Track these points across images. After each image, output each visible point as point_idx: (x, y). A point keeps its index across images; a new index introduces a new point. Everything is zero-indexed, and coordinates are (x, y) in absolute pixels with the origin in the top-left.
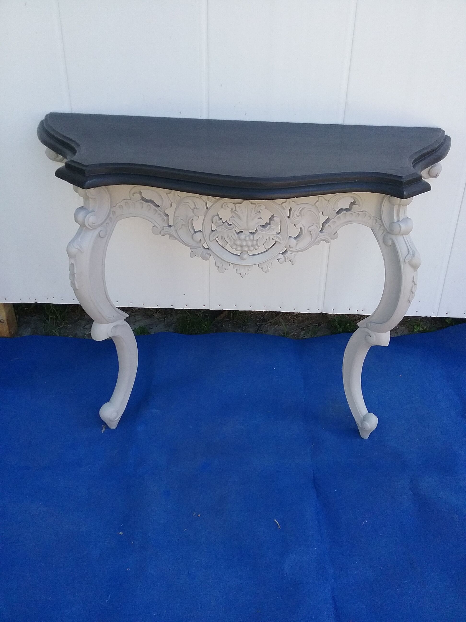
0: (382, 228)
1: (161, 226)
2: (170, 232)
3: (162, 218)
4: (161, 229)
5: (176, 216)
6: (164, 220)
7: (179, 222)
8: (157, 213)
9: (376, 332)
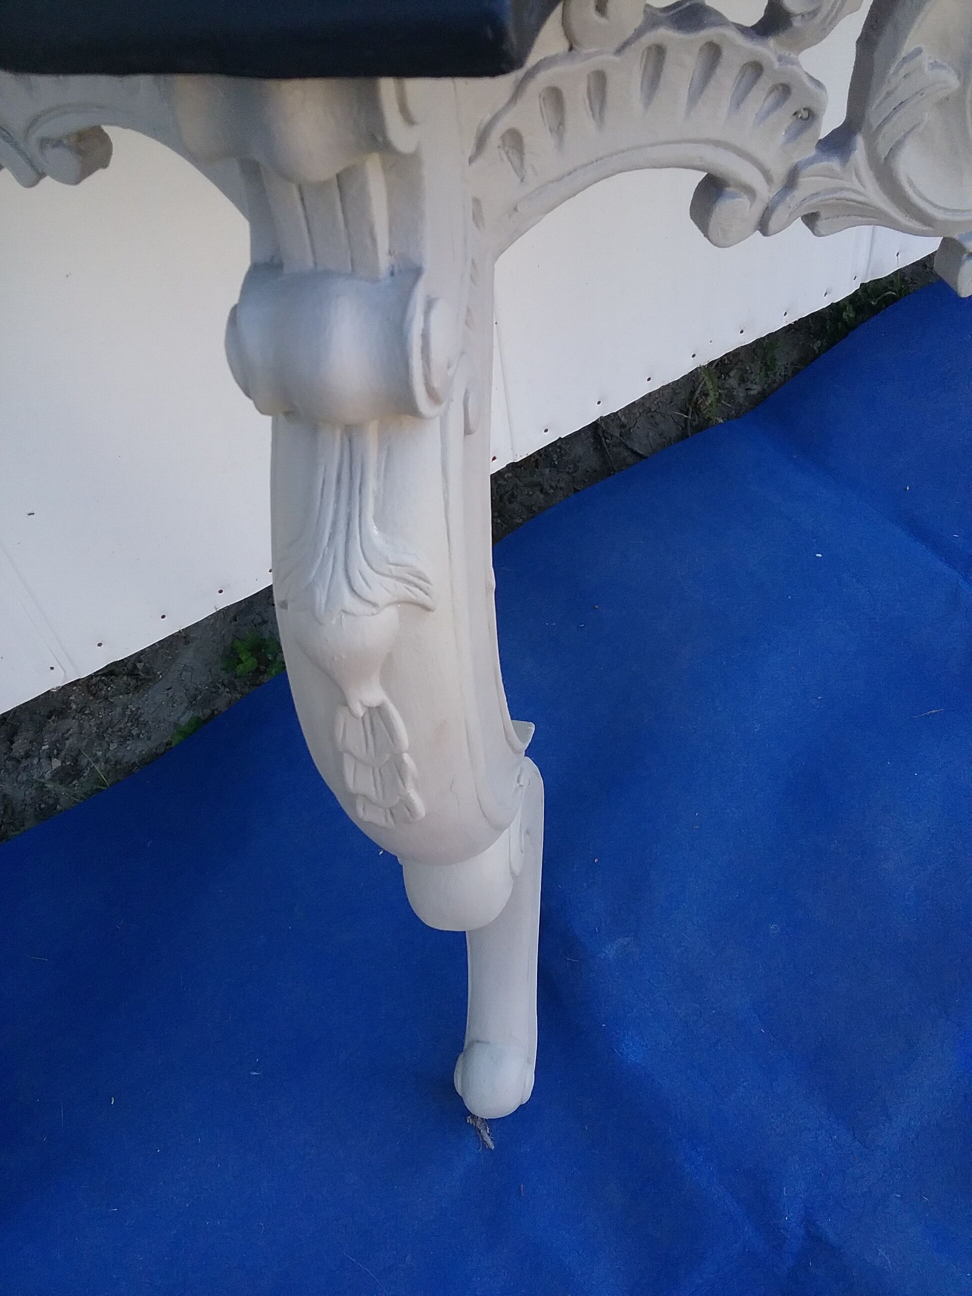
1: (779, 171)
2: (847, 185)
3: (791, 106)
4: (776, 189)
5: (903, 54)
6: (808, 117)
7: (920, 92)
8: (765, 83)
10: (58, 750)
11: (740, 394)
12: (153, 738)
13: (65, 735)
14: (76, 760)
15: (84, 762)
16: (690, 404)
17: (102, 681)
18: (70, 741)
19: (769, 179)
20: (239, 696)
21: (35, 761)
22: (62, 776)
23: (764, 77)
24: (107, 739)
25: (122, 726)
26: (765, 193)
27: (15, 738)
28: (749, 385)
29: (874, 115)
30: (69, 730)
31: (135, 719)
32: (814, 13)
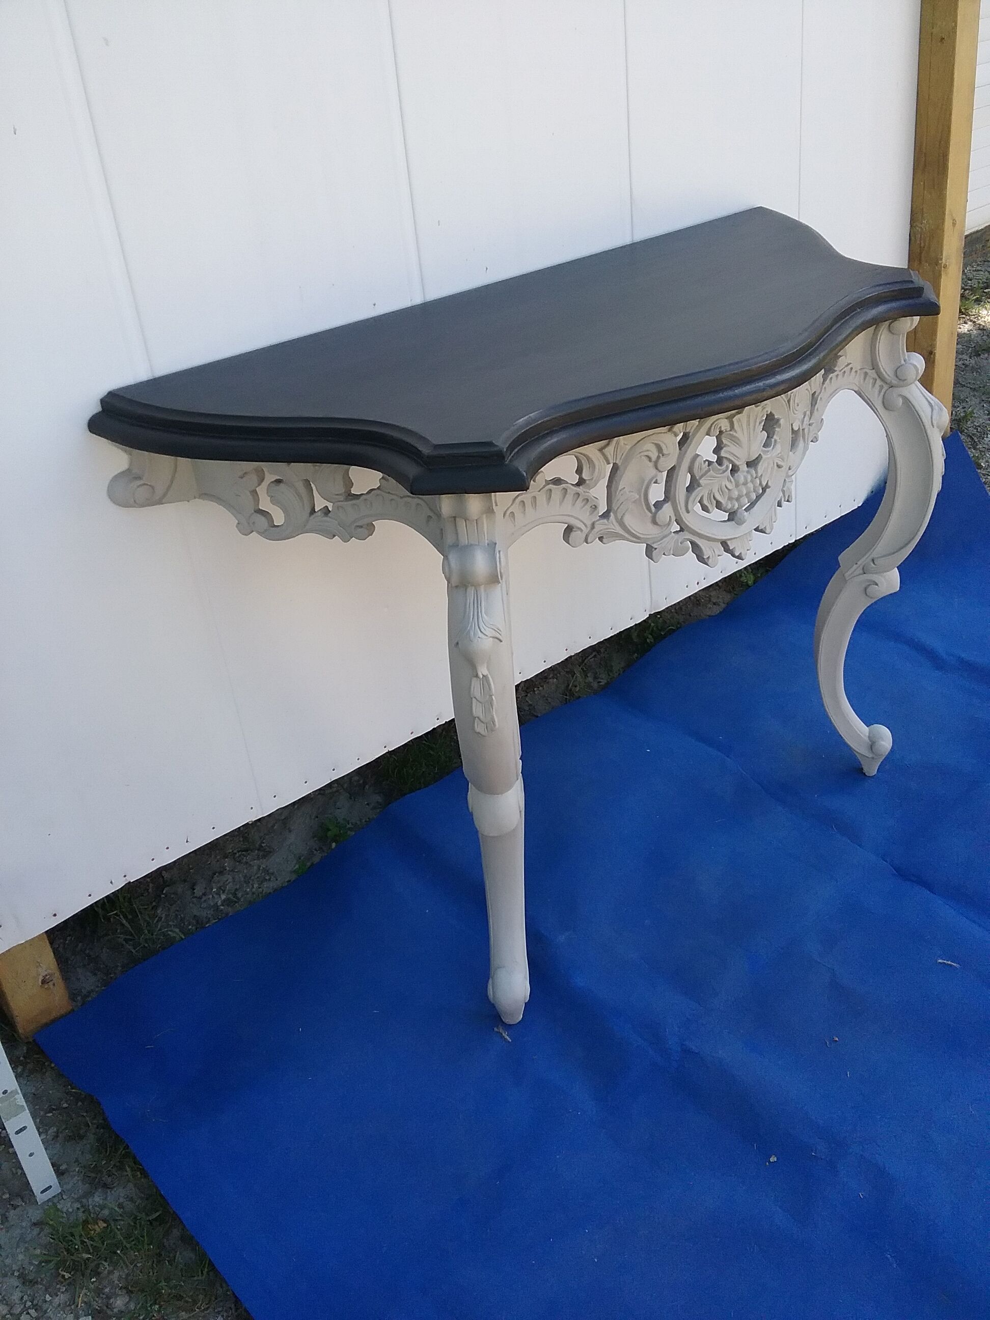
0: (879, 382)
1: (589, 523)
2: (609, 527)
3: (589, 505)
4: (589, 529)
5: (620, 489)
6: (595, 507)
7: (627, 499)
8: (581, 499)
9: (886, 572)
11: (595, 685)
12: (279, 879)
14: (234, 894)
15: (239, 895)
16: (567, 691)
17: (243, 854)
18: (229, 885)
19: (586, 526)
20: (326, 854)
22: (227, 902)
23: (580, 497)
24: (251, 883)
25: (259, 875)
26: (586, 531)
27: (195, 887)
28: (600, 680)
29: (615, 507)
30: (227, 880)
31: (266, 871)
32: (592, 479)
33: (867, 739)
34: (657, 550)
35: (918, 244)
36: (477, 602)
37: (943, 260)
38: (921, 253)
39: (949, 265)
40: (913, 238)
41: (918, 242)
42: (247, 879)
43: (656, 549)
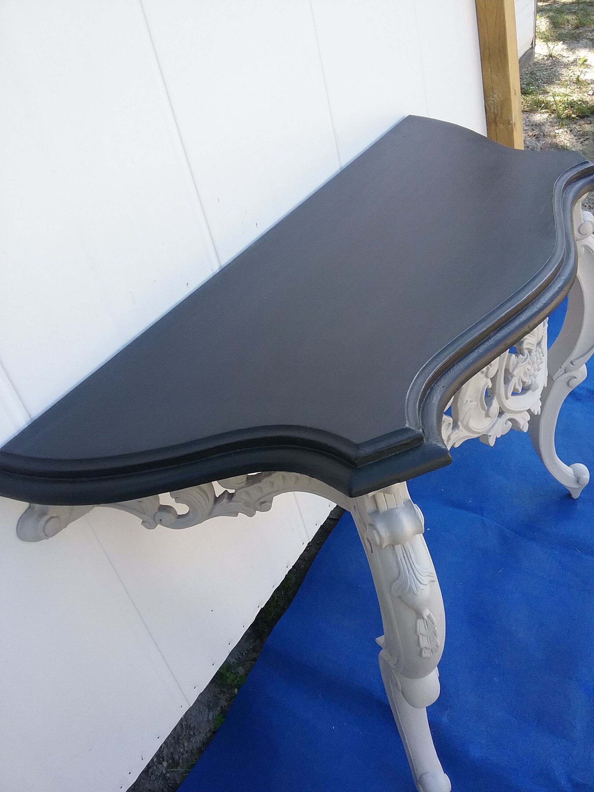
2: (461, 434)
5: (464, 403)
6: (449, 424)
7: (470, 408)
9: (579, 368)
10: (162, 758)
12: (201, 732)
13: (161, 750)
14: (173, 759)
15: (177, 757)
21: (155, 768)
29: (461, 417)
33: (574, 477)
34: (492, 436)
35: (493, 112)
36: (407, 555)
37: (513, 120)
38: (495, 119)
39: (516, 123)
40: (488, 109)
41: (492, 111)
42: (176, 740)
43: (490, 436)
